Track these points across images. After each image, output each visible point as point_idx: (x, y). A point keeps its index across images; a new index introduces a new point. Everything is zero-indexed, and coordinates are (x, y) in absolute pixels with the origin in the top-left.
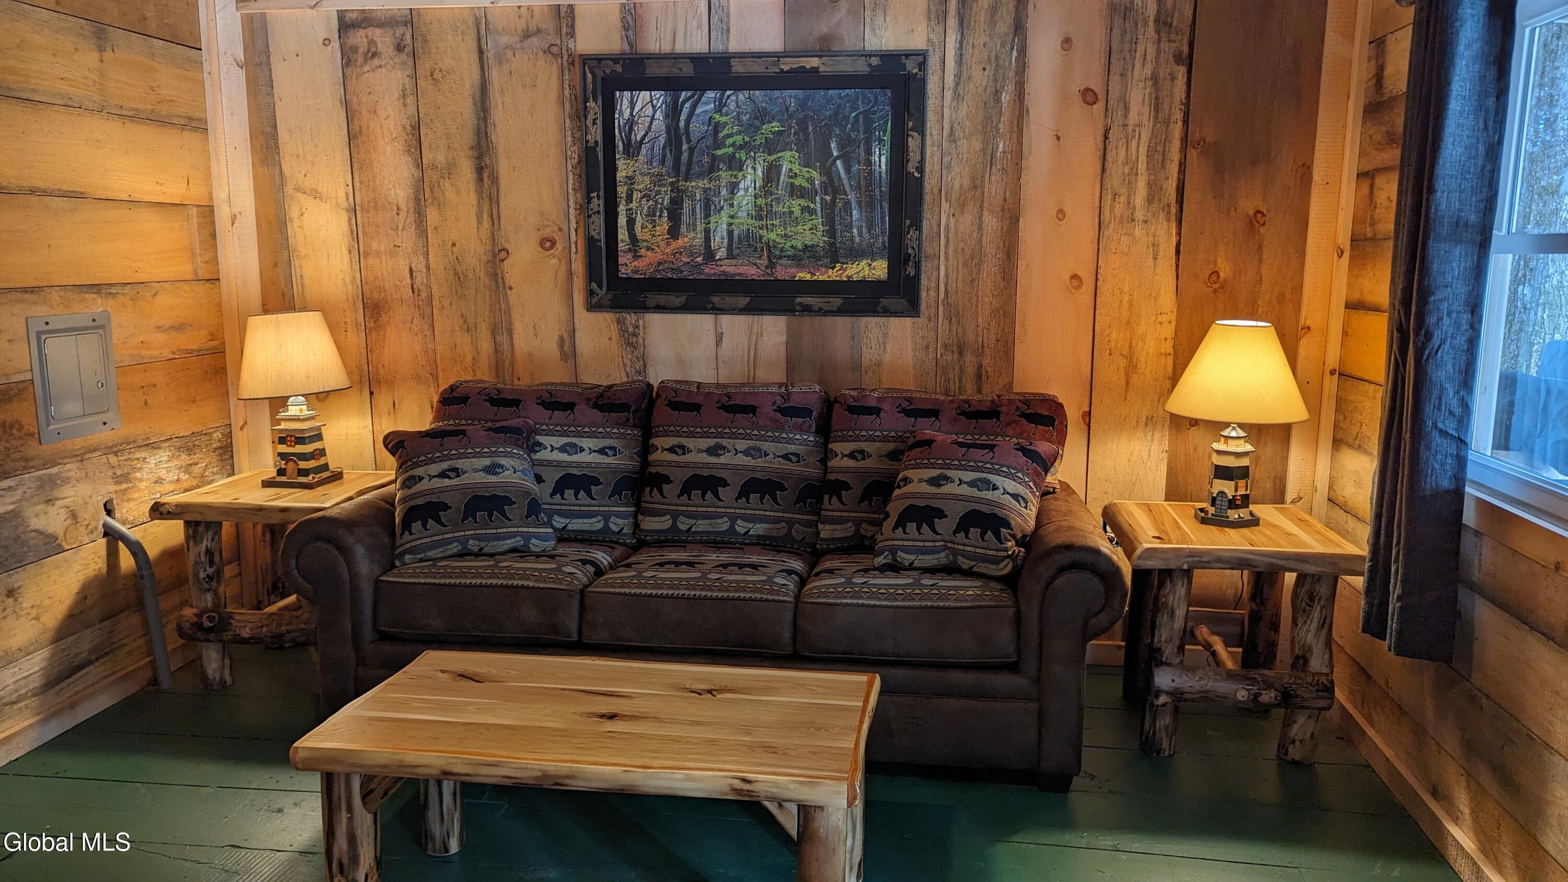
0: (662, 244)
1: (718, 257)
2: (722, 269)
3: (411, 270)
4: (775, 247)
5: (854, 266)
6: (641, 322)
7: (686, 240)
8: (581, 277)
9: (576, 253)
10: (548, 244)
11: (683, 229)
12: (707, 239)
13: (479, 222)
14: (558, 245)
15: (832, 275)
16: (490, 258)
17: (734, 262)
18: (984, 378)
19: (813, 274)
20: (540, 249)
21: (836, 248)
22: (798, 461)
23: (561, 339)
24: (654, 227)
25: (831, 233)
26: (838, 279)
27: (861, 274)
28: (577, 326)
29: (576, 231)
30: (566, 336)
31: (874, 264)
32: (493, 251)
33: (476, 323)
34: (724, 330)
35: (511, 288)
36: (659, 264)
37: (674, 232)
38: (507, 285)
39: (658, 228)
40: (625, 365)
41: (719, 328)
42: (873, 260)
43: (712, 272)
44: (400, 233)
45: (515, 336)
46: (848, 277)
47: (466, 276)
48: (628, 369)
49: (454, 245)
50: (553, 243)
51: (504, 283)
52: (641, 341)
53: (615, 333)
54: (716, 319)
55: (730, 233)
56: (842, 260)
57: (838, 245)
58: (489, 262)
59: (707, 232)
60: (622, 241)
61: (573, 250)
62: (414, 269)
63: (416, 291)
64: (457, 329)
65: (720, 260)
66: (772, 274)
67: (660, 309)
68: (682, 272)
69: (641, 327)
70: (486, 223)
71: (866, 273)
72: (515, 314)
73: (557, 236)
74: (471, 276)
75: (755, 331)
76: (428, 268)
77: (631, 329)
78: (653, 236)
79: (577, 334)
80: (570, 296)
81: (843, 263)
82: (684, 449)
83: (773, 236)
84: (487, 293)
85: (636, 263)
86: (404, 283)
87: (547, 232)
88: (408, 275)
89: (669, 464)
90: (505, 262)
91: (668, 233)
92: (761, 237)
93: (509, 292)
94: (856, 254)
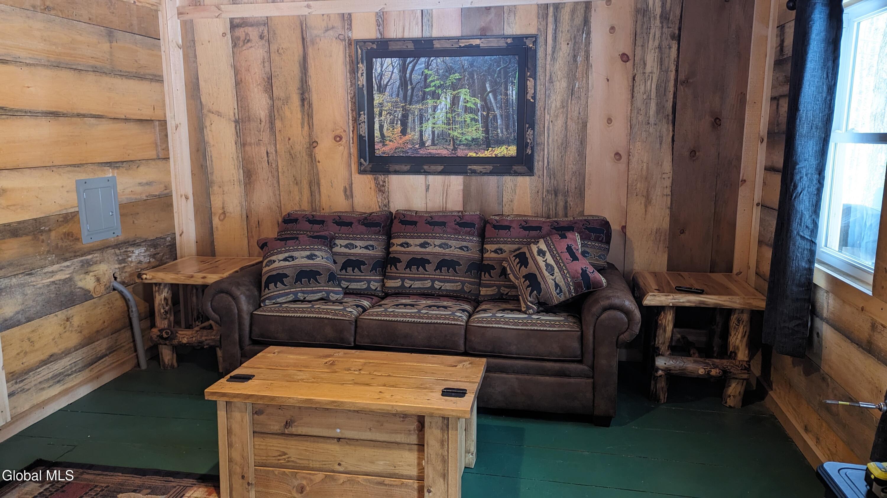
0: (398, 138)
1: (427, 145)
2: (429, 151)
3: (267, 153)
4: (457, 139)
5: (499, 149)
6: (387, 179)
7: (410, 136)
8: (356, 156)
9: (353, 143)
10: (338, 139)
11: (409, 130)
12: (421, 135)
13: (302, 127)
14: (343, 139)
15: (487, 154)
16: (308, 146)
17: (435, 147)
18: (569, 208)
19: (477, 154)
20: (334, 141)
21: (489, 139)
22: (468, 251)
23: (345, 189)
24: (393, 129)
25: (487, 131)
26: (490, 156)
27: (503, 153)
28: (353, 182)
29: (353, 131)
30: (347, 187)
31: (509, 148)
32: (309, 142)
33: (301, 180)
34: (430, 183)
35: (319, 162)
36: (396, 149)
37: (404, 132)
38: (317, 160)
39: (395, 130)
40: (378, 202)
41: (427, 182)
42: (509, 146)
43: (424, 153)
44: (262, 133)
45: (321, 187)
46: (496, 155)
47: (296, 156)
48: (380, 204)
49: (289, 139)
50: (341, 138)
51: (315, 159)
52: (387, 189)
53: (373, 185)
54: (426, 178)
55: (433, 132)
56: (492, 146)
57: (490, 138)
58: (308, 148)
59: (421, 132)
60: (377, 137)
61: (351, 142)
62: (269, 152)
63: (270, 164)
64: (291, 183)
65: (428, 146)
66: (455, 154)
67: (396, 172)
68: (408, 153)
69: (387, 182)
70: (306, 128)
71: (505, 153)
72: (321, 176)
73: (343, 134)
74: (298, 155)
75: (446, 183)
76: (276, 152)
77: (381, 183)
78: (393, 134)
79: (353, 186)
80: (350, 166)
81: (493, 148)
82: (408, 245)
83: (455, 134)
84: (307, 164)
85: (384, 148)
86: (264, 159)
87: (338, 132)
88: (266, 155)
89: (400, 252)
90: (316, 148)
91: (401, 133)
92: (449, 134)
93: (318, 164)
94: (500, 143)
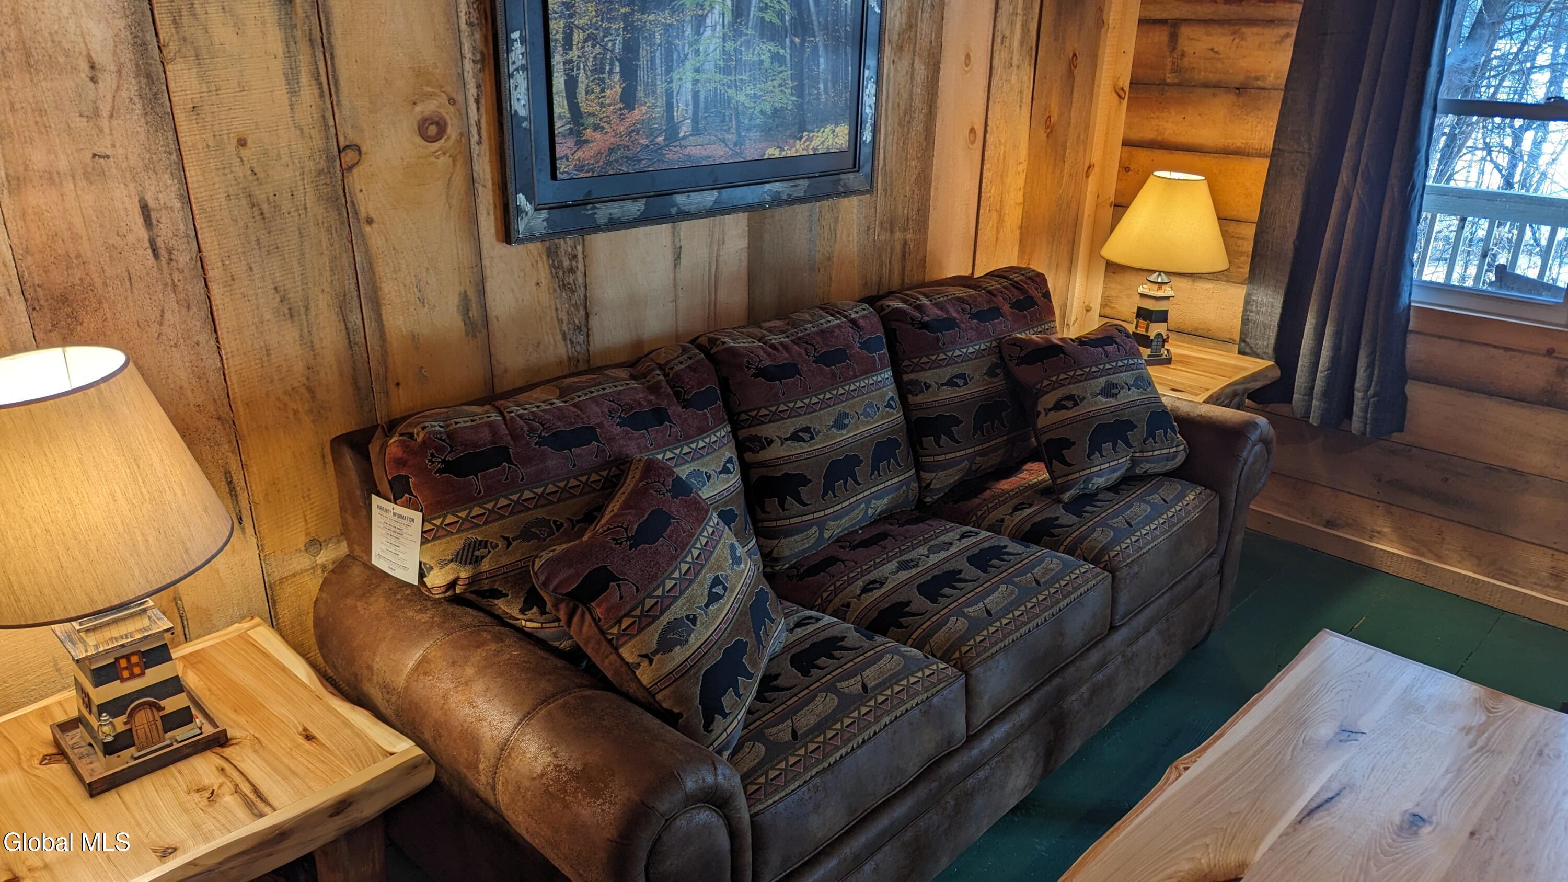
0: (614, 119)
1: (682, 134)
2: (687, 151)
3: (145, 209)
4: (744, 113)
5: (820, 134)
6: (579, 248)
7: (644, 108)
8: (489, 185)
9: (479, 143)
10: (433, 130)
11: (640, 94)
12: (669, 107)
13: (293, 90)
14: (449, 130)
15: (797, 149)
16: (323, 164)
17: (700, 140)
18: (907, 255)
19: (782, 149)
20: (419, 140)
21: (803, 110)
23: (465, 298)
24: (603, 91)
25: (799, 91)
26: (805, 153)
27: (826, 145)
28: (487, 272)
29: (477, 101)
30: (472, 294)
31: (837, 130)
32: (327, 150)
33: (306, 299)
34: (682, 243)
35: (370, 221)
36: (611, 151)
37: (628, 100)
38: (363, 215)
39: (608, 92)
40: (560, 321)
41: (677, 240)
42: (837, 125)
43: (676, 157)
44: (105, 123)
45: (386, 311)
46: (814, 149)
47: (277, 208)
48: (565, 328)
49: (242, 143)
50: (442, 127)
51: (356, 213)
52: (580, 280)
53: (544, 273)
54: (674, 228)
55: (696, 95)
56: (809, 127)
57: (806, 106)
58: (320, 172)
59: (669, 94)
60: (560, 117)
61: (475, 138)
62: (151, 204)
63: (163, 253)
64: (268, 316)
65: (684, 138)
66: (741, 153)
67: (615, 224)
68: (640, 161)
69: (580, 256)
70: (308, 93)
71: (830, 143)
72: (383, 270)
73: (448, 113)
74: (286, 205)
75: (716, 236)
76: (187, 198)
77: (566, 263)
78: (602, 105)
79: (489, 286)
80: (473, 220)
81: (810, 131)
83: (742, 98)
84: (324, 236)
85: (579, 154)
86: (131, 238)
87: (429, 107)
88: (140, 220)
90: (355, 171)
91: (622, 101)
92: (730, 99)
93: (368, 229)
94: (822, 121)
